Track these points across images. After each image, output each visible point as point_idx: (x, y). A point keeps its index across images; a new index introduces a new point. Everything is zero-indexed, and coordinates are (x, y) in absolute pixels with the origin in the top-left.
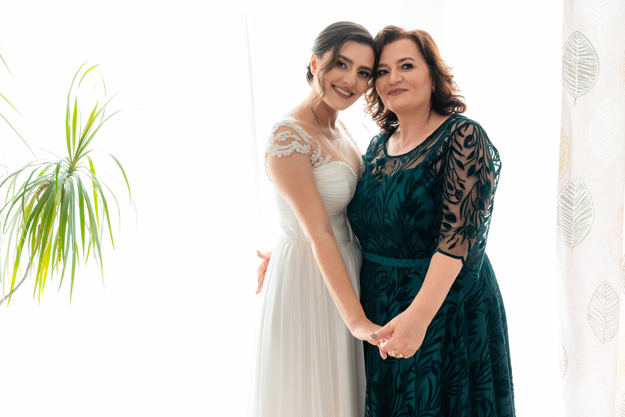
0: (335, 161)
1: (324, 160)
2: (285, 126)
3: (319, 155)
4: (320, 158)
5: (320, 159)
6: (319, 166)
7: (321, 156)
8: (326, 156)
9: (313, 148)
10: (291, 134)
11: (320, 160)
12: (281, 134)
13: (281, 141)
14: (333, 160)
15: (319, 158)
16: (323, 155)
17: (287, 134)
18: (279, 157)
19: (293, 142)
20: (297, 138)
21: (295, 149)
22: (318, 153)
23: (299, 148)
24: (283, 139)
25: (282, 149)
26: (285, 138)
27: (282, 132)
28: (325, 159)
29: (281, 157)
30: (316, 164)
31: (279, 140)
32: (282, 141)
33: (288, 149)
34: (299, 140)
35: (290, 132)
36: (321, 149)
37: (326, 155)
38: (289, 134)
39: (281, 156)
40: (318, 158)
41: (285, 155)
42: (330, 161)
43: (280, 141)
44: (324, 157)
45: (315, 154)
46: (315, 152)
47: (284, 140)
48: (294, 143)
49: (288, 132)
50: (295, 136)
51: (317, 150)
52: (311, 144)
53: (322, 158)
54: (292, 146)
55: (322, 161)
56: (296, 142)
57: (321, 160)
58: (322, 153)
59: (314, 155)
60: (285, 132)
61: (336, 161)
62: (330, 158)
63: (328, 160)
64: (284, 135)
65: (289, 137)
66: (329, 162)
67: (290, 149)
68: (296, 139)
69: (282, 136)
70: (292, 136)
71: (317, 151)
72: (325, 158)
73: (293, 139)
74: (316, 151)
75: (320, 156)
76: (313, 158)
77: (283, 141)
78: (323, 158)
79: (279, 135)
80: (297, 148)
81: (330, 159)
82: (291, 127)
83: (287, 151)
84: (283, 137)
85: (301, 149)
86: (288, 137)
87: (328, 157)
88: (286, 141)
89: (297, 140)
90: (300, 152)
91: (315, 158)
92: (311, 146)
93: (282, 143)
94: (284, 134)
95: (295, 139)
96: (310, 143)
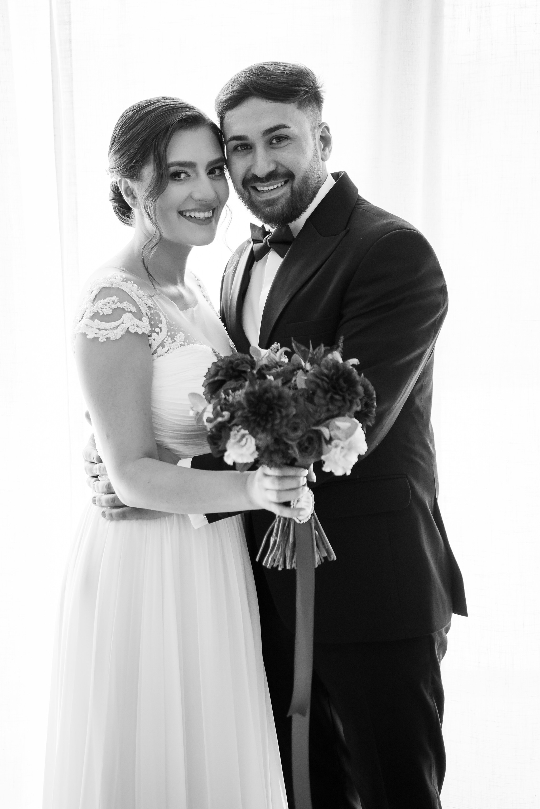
0: (191, 345)
1: (173, 342)
2: (108, 287)
3: (163, 335)
4: (166, 339)
5: (165, 341)
6: (166, 353)
7: (167, 335)
8: (176, 335)
9: (153, 322)
10: (121, 302)
11: (165, 343)
12: (103, 301)
13: (103, 314)
14: (187, 341)
15: (164, 339)
16: (171, 334)
17: (114, 301)
18: (102, 341)
19: (124, 315)
20: (130, 308)
21: (128, 328)
22: (161, 331)
23: (133, 325)
24: (107, 311)
25: (107, 328)
26: (110, 309)
27: (105, 298)
28: (175, 341)
29: (104, 342)
30: (160, 351)
31: (99, 312)
32: (105, 314)
33: (117, 327)
34: (134, 309)
35: (118, 298)
36: (167, 324)
37: (176, 333)
38: (116, 301)
39: (105, 340)
40: (162, 340)
41: (112, 339)
42: (183, 343)
43: (101, 314)
44: (173, 337)
45: (158, 333)
46: (157, 330)
47: (110, 312)
48: (127, 317)
49: (115, 298)
50: (126, 304)
51: (160, 325)
52: (150, 317)
53: (170, 338)
54: (123, 323)
55: (170, 344)
56: (130, 314)
57: (168, 343)
58: (168, 331)
59: (156, 334)
60: (110, 298)
61: (193, 343)
62: (183, 339)
63: (180, 343)
64: (109, 303)
65: (116, 307)
66: (181, 345)
67: (119, 329)
68: (129, 310)
69: (105, 305)
70: (121, 306)
71: (161, 328)
72: (175, 339)
73: (124, 309)
74: (159, 327)
75: (165, 337)
76: (154, 340)
77: (107, 315)
78: (172, 340)
79: (100, 303)
80: (131, 325)
81: (182, 341)
82: (120, 287)
83: (115, 331)
84: (106, 307)
85: (137, 326)
86: (114, 306)
87: (180, 337)
88: (111, 314)
89: (131, 312)
90: (136, 333)
91: (157, 340)
92: (150, 320)
93: (105, 318)
94: (109, 301)
95: (126, 310)
96: (149, 314)
